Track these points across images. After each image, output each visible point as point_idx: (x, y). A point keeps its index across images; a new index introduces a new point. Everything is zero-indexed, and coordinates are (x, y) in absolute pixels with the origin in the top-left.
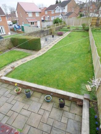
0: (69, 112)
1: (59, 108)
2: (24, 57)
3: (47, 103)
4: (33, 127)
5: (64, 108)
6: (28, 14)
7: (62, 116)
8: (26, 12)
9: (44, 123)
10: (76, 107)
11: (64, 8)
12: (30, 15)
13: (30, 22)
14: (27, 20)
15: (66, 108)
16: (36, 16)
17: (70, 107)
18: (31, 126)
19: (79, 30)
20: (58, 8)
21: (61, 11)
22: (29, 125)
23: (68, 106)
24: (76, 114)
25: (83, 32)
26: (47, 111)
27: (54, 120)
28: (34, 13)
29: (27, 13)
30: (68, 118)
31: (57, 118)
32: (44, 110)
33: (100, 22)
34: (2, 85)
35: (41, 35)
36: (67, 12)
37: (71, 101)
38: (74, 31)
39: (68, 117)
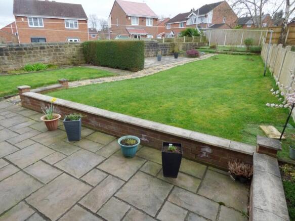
0: (196, 193)
1: (162, 177)
2: (100, 77)
3: (124, 159)
4: (41, 214)
5: (177, 179)
6: (130, 21)
7: (166, 200)
8: (127, 17)
9: (88, 210)
10: (224, 183)
11: (206, 16)
12: (135, 23)
13: (132, 34)
14: (126, 30)
15: (184, 180)
16: (147, 25)
17: (202, 179)
18: (37, 211)
19: (238, 51)
20: (193, 17)
21: (198, 22)
22: (31, 207)
23: (194, 175)
24: (221, 204)
25: (247, 55)
26: (117, 177)
27: (129, 207)
28: (142, 19)
29: (129, 18)
30: (189, 212)
31: (144, 203)
32: (105, 175)
33: (288, 38)
34: (21, 111)
35: (150, 53)
36: (210, 24)
37: (208, 165)
38: (226, 53)
39: (187, 207)
